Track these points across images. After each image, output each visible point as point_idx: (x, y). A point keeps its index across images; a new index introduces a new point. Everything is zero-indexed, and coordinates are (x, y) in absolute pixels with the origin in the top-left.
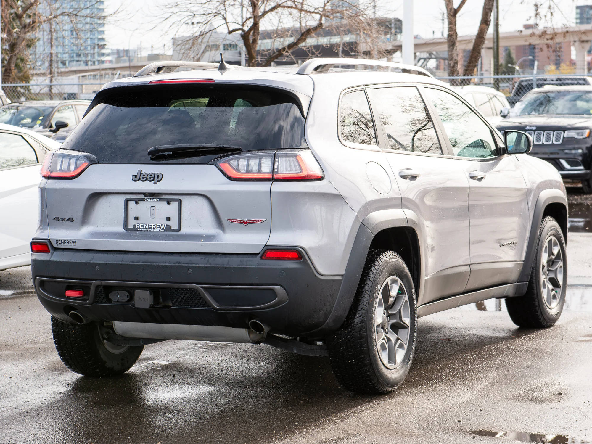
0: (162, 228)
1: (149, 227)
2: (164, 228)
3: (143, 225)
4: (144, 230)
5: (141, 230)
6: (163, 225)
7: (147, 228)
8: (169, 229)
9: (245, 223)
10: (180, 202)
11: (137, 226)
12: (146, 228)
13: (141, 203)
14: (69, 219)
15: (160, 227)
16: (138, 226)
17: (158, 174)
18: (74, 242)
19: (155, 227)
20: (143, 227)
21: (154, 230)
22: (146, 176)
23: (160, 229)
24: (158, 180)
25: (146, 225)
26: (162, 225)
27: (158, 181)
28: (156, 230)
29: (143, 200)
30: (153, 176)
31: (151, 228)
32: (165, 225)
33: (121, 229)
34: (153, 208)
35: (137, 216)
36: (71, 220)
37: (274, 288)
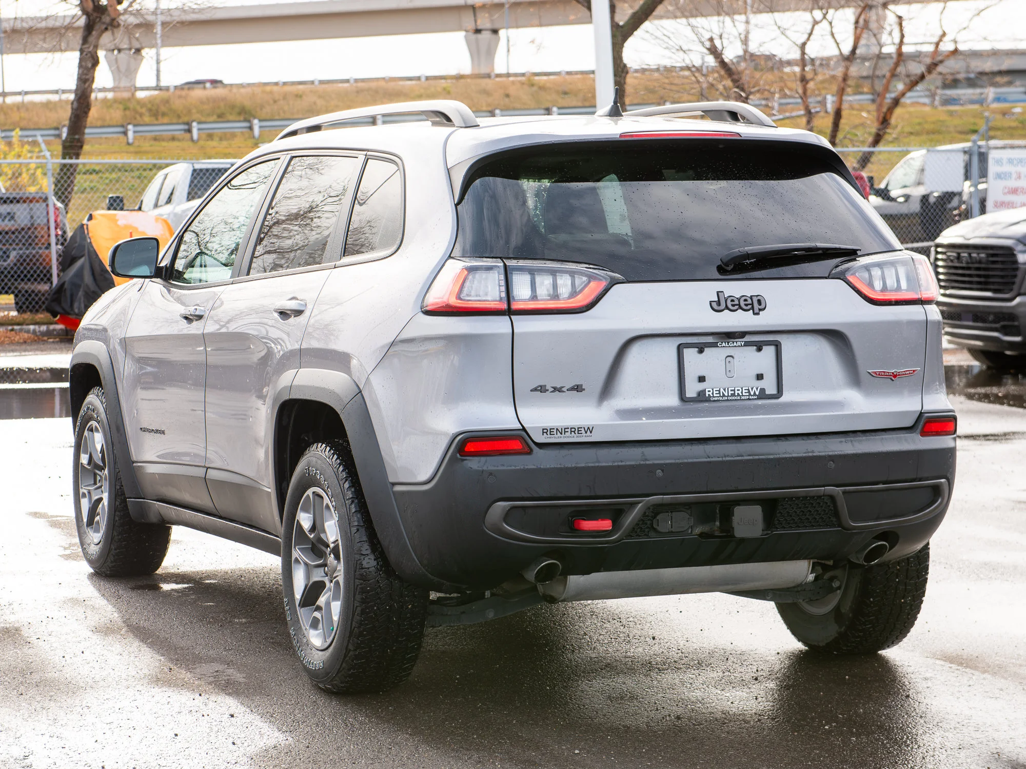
0: (752, 394)
1: (730, 392)
2: (757, 393)
3: (719, 391)
4: (721, 399)
5: (716, 399)
6: (755, 389)
7: (726, 394)
8: (763, 395)
9: (895, 376)
10: (778, 346)
11: (707, 393)
12: (724, 395)
13: (707, 351)
14: (572, 389)
15: (749, 392)
16: (710, 393)
17: (759, 298)
18: (590, 430)
19: (740, 392)
20: (719, 393)
21: (739, 398)
22: (737, 302)
23: (750, 395)
24: (760, 307)
25: (725, 390)
26: (752, 389)
27: (760, 310)
28: (743, 398)
29: (714, 345)
30: (749, 301)
31: (733, 395)
32: (757, 389)
33: (673, 400)
34: (729, 359)
35: (702, 374)
36: (578, 388)
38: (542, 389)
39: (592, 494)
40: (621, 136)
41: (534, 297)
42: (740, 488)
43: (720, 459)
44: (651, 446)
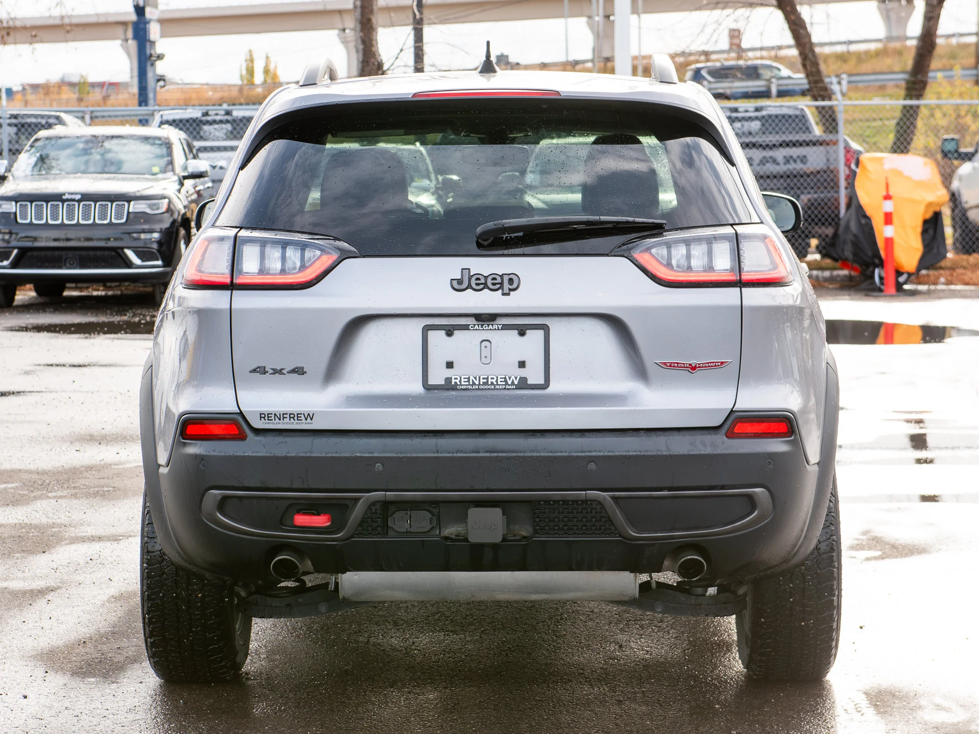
0: (510, 382)
1: (482, 381)
2: (516, 382)
3: (469, 378)
4: (470, 387)
5: (464, 387)
6: (513, 377)
7: (477, 383)
8: (523, 384)
9: (694, 368)
10: (545, 328)
11: (453, 381)
12: (474, 384)
13: (457, 333)
14: (293, 371)
15: (506, 381)
16: (458, 381)
17: (511, 276)
18: (310, 416)
19: (494, 381)
20: (469, 381)
21: (493, 387)
22: (483, 281)
23: (507, 384)
24: (511, 287)
25: (475, 378)
26: (510, 378)
27: (510, 290)
28: (498, 387)
29: (465, 327)
30: (499, 280)
31: (486, 384)
32: (516, 378)
33: (417, 388)
34: (484, 343)
35: (450, 360)
36: (299, 371)
37: (754, 492)
38: (261, 370)
39: (306, 486)
40: (415, 95)
41: (262, 271)
42: (476, 487)
43: (450, 455)
44: (376, 437)
